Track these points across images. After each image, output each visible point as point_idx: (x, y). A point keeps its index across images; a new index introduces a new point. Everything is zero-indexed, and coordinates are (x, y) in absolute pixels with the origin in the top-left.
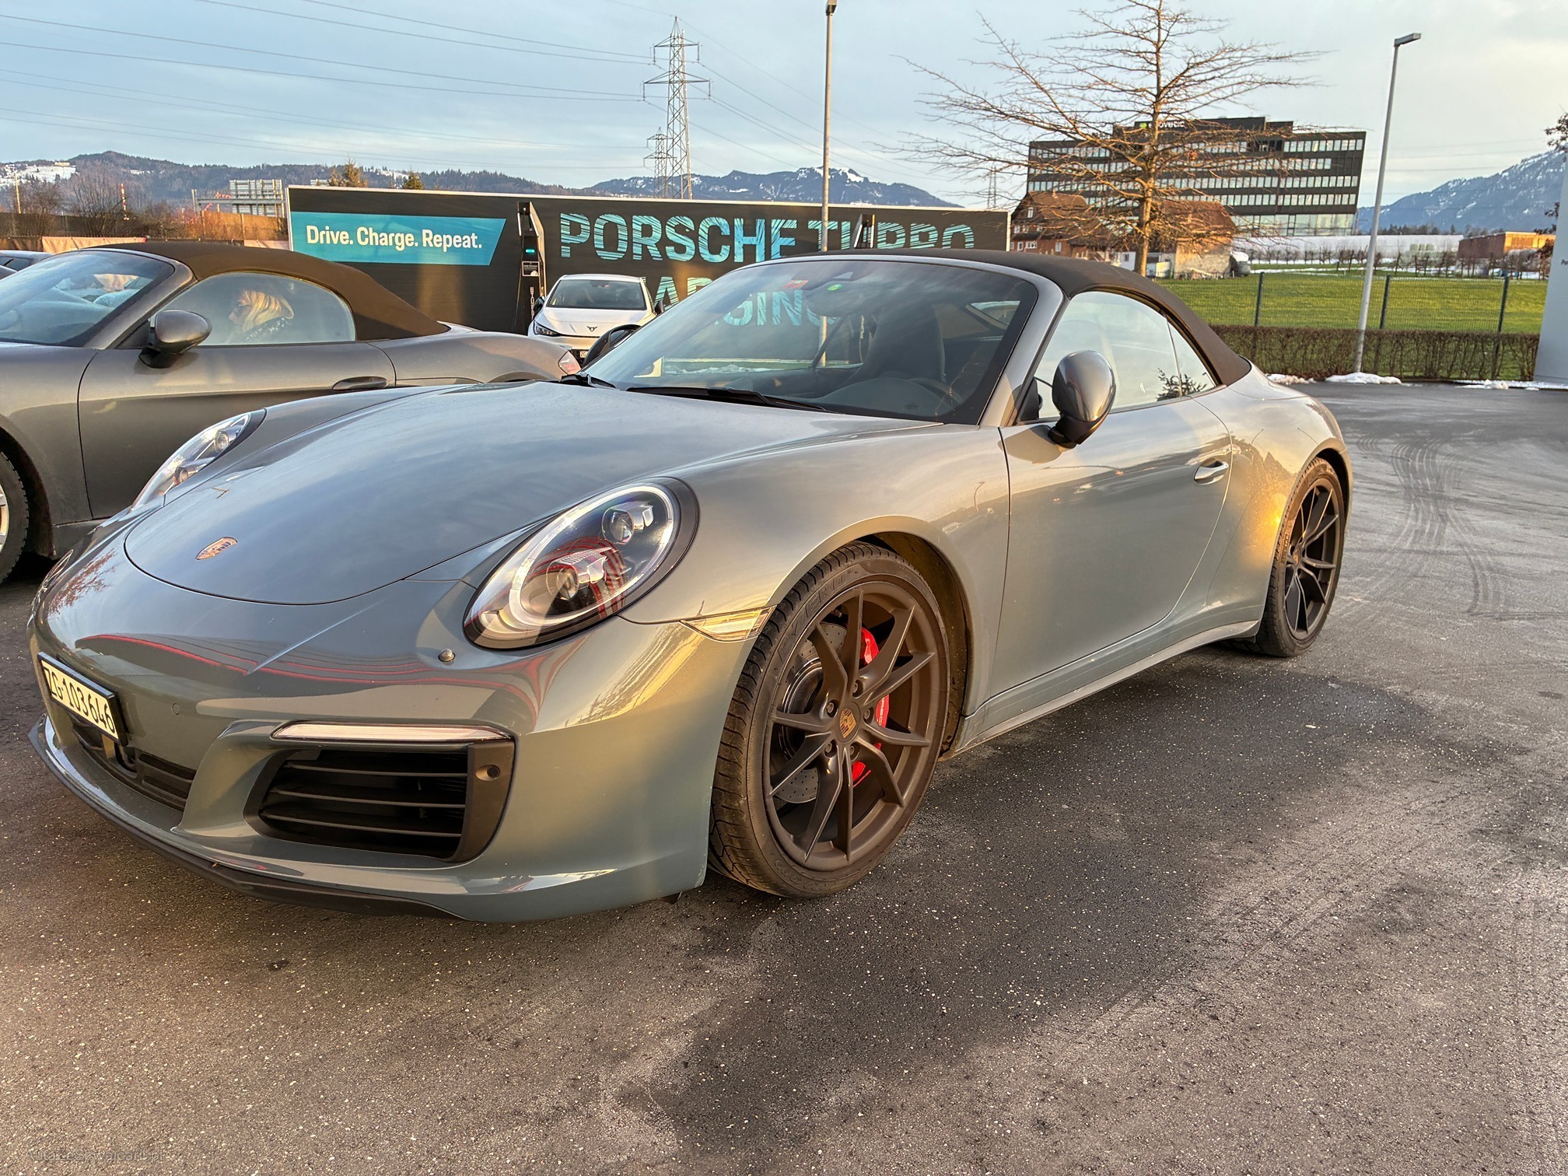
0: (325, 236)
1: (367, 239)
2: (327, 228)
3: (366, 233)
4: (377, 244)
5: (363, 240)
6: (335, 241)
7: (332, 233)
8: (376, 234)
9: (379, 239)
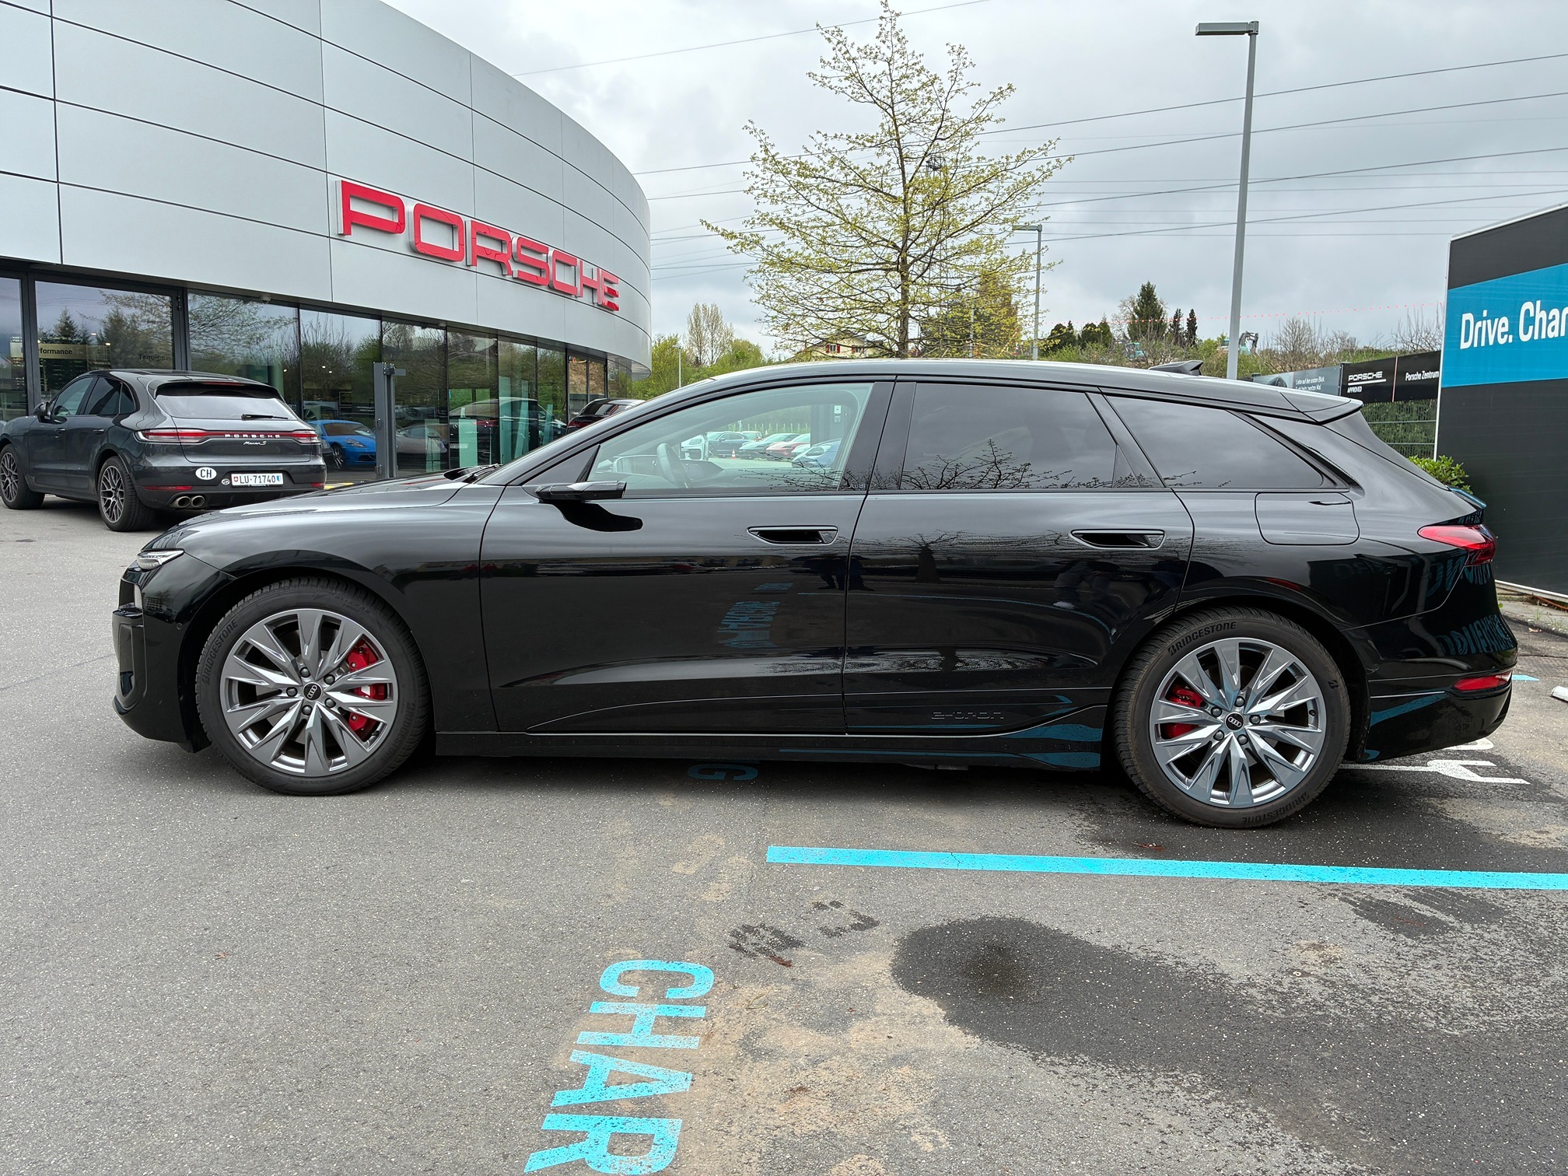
0: (1480, 329)
1: (1531, 328)
2: (1485, 313)
3: (1532, 315)
4: (1543, 336)
5: (1526, 333)
6: (1491, 343)
7: (1489, 321)
8: (1543, 314)
9: (1549, 322)
